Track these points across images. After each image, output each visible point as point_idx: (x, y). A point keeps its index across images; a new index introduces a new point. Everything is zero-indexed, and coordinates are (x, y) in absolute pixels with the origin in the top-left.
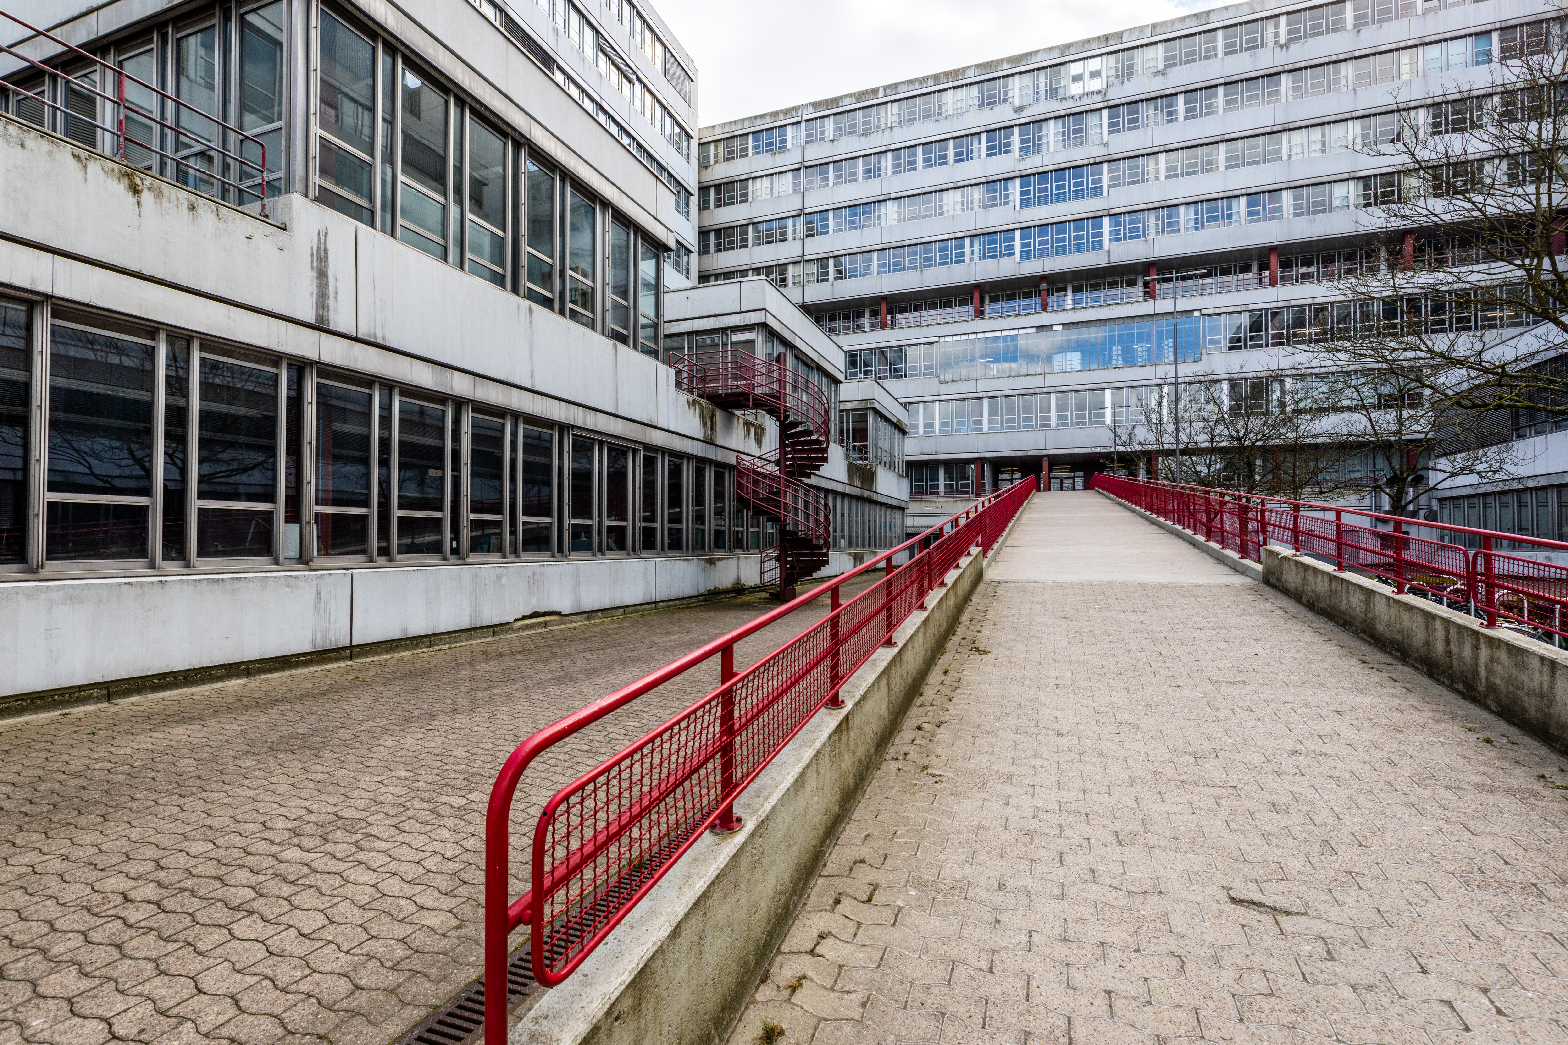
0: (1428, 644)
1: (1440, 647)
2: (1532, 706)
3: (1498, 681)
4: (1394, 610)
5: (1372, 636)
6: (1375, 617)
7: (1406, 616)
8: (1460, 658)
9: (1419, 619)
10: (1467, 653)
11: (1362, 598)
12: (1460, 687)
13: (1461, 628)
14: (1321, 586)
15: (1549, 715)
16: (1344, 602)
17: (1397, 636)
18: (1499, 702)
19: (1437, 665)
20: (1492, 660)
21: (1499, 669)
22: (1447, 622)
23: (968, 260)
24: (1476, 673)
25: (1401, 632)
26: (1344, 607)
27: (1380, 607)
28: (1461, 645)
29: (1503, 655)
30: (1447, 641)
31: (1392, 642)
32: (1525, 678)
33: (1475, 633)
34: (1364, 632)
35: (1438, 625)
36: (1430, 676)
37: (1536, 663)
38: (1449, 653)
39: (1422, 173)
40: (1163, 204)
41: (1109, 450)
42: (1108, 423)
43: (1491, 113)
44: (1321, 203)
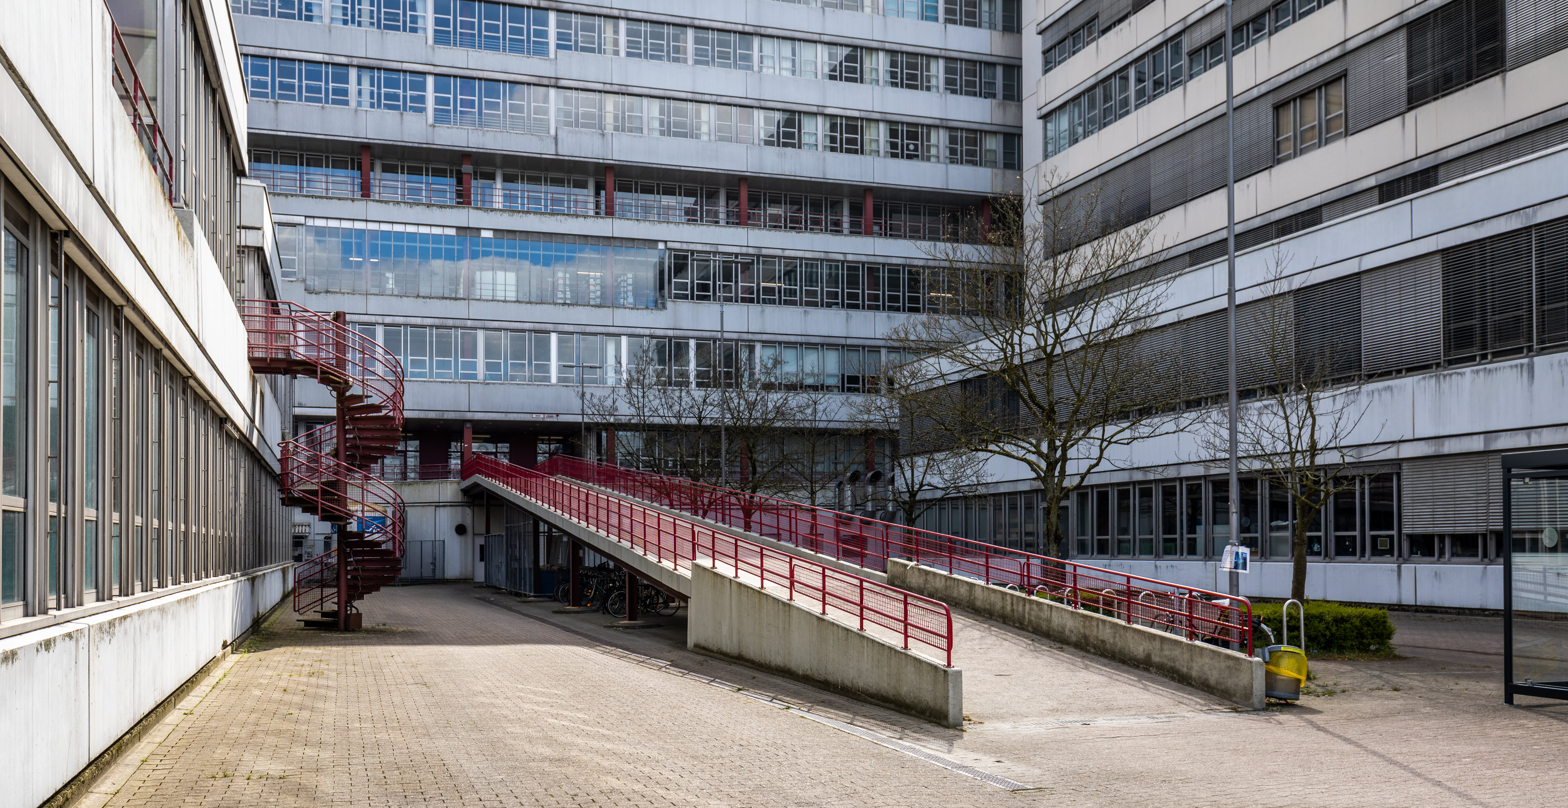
0: (1003, 608)
1: (1009, 608)
2: (1044, 625)
3: (1033, 618)
4: (986, 593)
5: (973, 609)
6: (975, 598)
7: (992, 595)
8: (1018, 611)
9: (999, 596)
10: (1020, 609)
11: (968, 588)
12: (1017, 625)
13: (1018, 597)
14: (939, 584)
15: (1049, 628)
16: (956, 592)
17: (988, 607)
18: (1033, 628)
19: (1007, 617)
20: (1031, 609)
21: (1033, 613)
22: (1012, 595)
23: (353, 104)
24: (1024, 617)
25: (990, 604)
26: (955, 595)
27: (978, 593)
28: (1018, 606)
29: (1034, 607)
30: (1012, 604)
31: (985, 610)
32: (1042, 614)
33: (1024, 599)
34: (968, 607)
35: (1008, 598)
36: (1004, 623)
37: (1046, 607)
38: (1013, 610)
39: (882, 126)
40: (624, 90)
41: (554, 419)
42: (554, 380)
43: (937, 77)
44: (791, 136)
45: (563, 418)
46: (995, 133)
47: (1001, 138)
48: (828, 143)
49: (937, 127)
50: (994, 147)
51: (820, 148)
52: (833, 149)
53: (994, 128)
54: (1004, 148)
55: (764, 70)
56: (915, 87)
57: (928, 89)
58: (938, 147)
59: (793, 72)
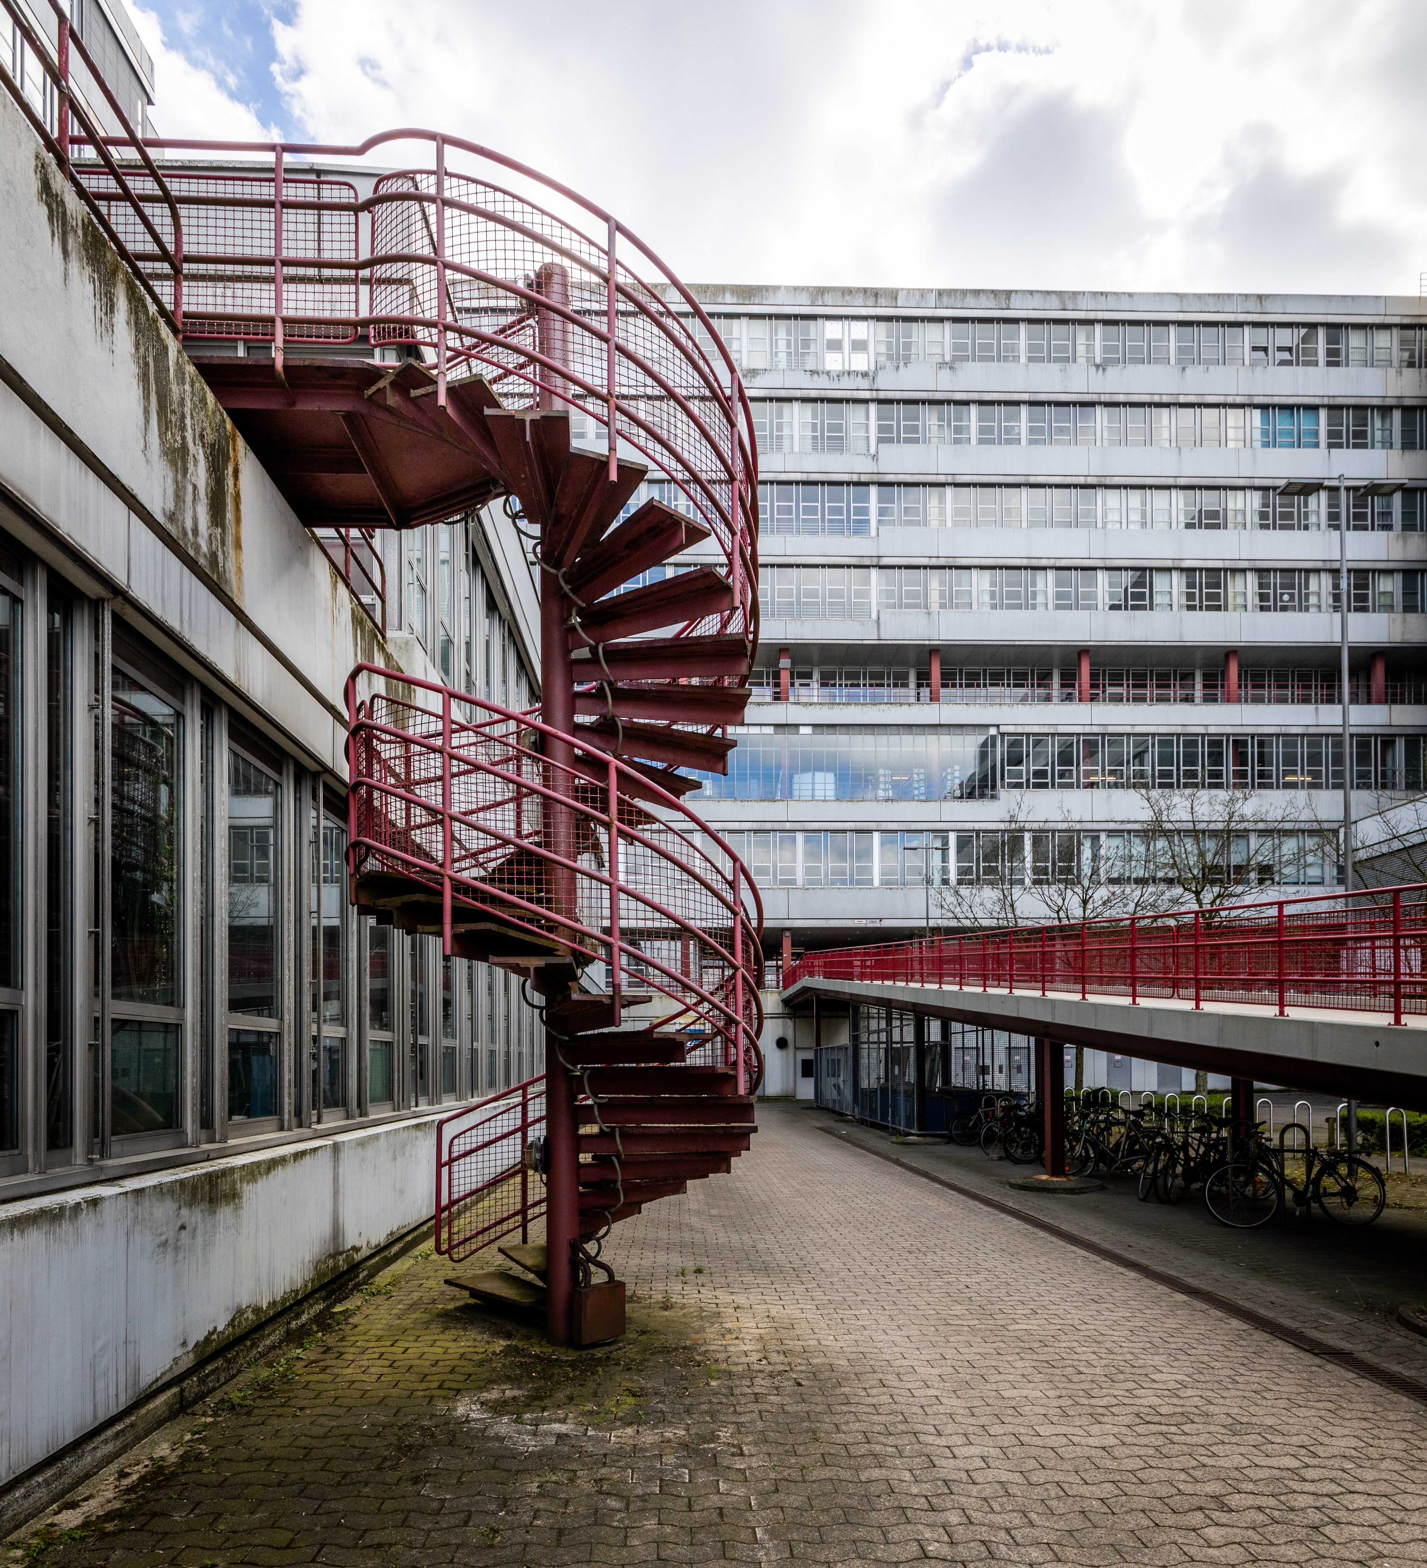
39: (1249, 575)
40: (951, 562)
41: (877, 924)
42: (876, 883)
43: (1318, 513)
44: (1142, 596)
45: (886, 924)
46: (1390, 572)
47: (1399, 578)
48: (1184, 601)
49: (1318, 571)
50: (1390, 589)
51: (1175, 607)
52: (1191, 608)
53: (1391, 566)
54: (1404, 588)
55: (1109, 526)
56: (1291, 527)
57: (1306, 528)
58: (1319, 595)
59: (1144, 524)
